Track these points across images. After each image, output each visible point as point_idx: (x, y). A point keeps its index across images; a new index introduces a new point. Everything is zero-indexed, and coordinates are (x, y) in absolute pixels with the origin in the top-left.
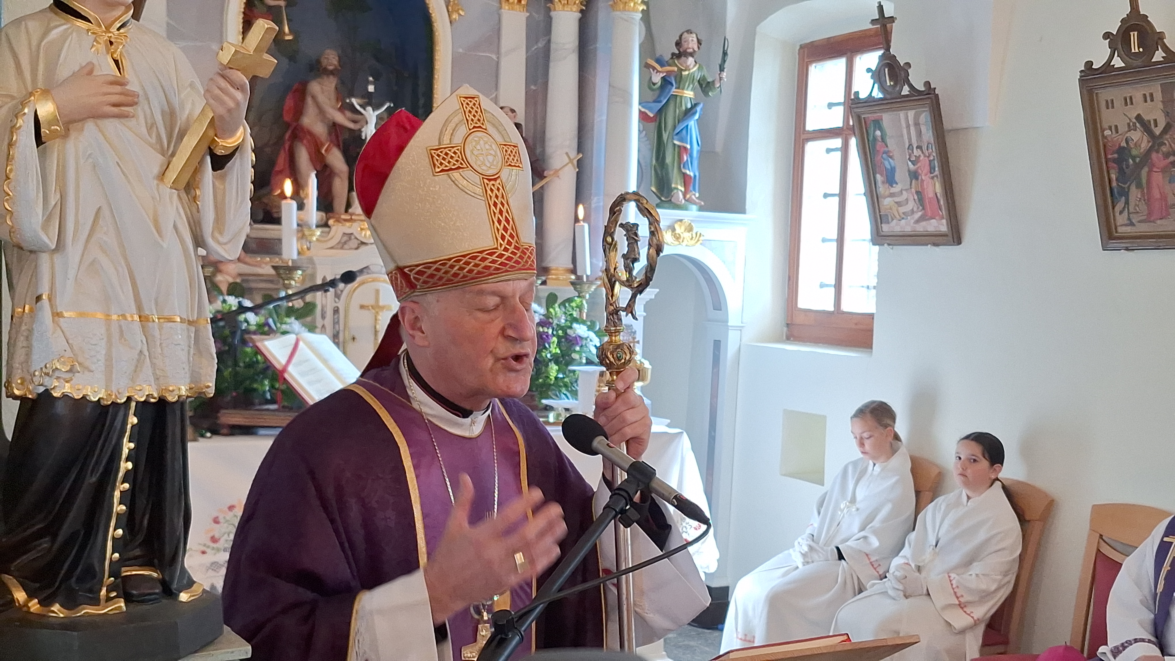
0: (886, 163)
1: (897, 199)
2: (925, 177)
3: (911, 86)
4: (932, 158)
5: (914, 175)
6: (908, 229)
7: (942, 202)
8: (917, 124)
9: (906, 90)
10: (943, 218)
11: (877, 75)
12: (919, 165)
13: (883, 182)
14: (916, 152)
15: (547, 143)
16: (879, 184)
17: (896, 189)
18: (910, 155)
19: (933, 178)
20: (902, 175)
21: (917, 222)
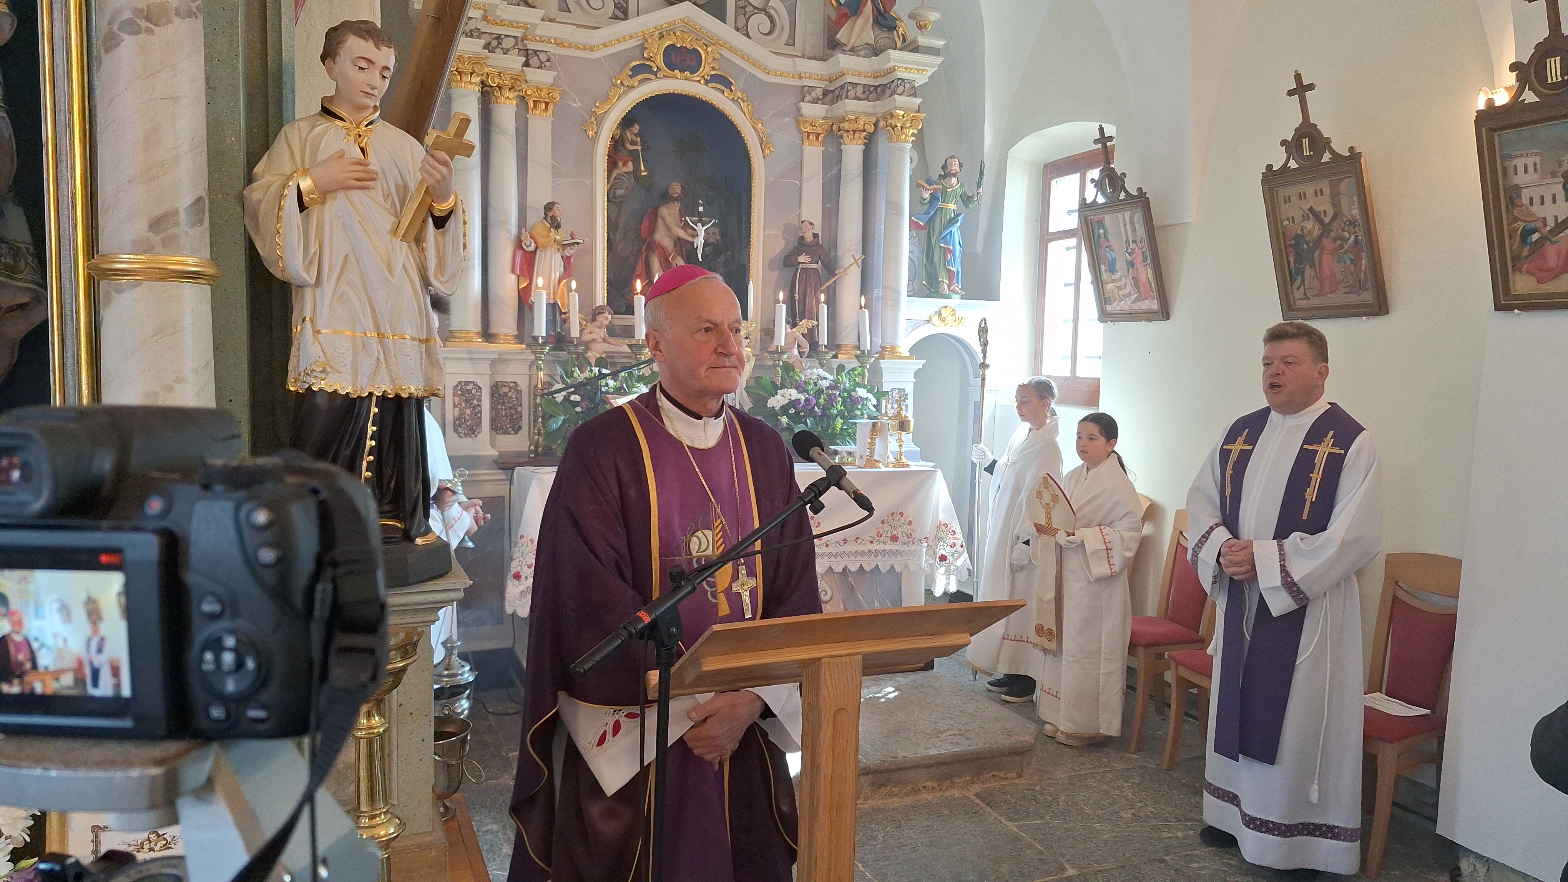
0: (1108, 255)
1: (1117, 285)
2: (1139, 265)
3: (1126, 192)
4: (1144, 250)
5: (1131, 264)
6: (1127, 308)
7: (1153, 286)
8: (1132, 223)
9: (1123, 196)
10: (1154, 298)
11: (1099, 185)
12: (1134, 256)
13: (1106, 271)
14: (1132, 246)
15: (839, 248)
16: (1103, 273)
17: (1116, 276)
18: (1127, 248)
19: (1145, 266)
20: (1120, 265)
21: (1134, 302)
